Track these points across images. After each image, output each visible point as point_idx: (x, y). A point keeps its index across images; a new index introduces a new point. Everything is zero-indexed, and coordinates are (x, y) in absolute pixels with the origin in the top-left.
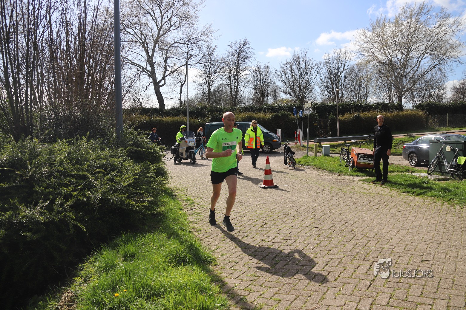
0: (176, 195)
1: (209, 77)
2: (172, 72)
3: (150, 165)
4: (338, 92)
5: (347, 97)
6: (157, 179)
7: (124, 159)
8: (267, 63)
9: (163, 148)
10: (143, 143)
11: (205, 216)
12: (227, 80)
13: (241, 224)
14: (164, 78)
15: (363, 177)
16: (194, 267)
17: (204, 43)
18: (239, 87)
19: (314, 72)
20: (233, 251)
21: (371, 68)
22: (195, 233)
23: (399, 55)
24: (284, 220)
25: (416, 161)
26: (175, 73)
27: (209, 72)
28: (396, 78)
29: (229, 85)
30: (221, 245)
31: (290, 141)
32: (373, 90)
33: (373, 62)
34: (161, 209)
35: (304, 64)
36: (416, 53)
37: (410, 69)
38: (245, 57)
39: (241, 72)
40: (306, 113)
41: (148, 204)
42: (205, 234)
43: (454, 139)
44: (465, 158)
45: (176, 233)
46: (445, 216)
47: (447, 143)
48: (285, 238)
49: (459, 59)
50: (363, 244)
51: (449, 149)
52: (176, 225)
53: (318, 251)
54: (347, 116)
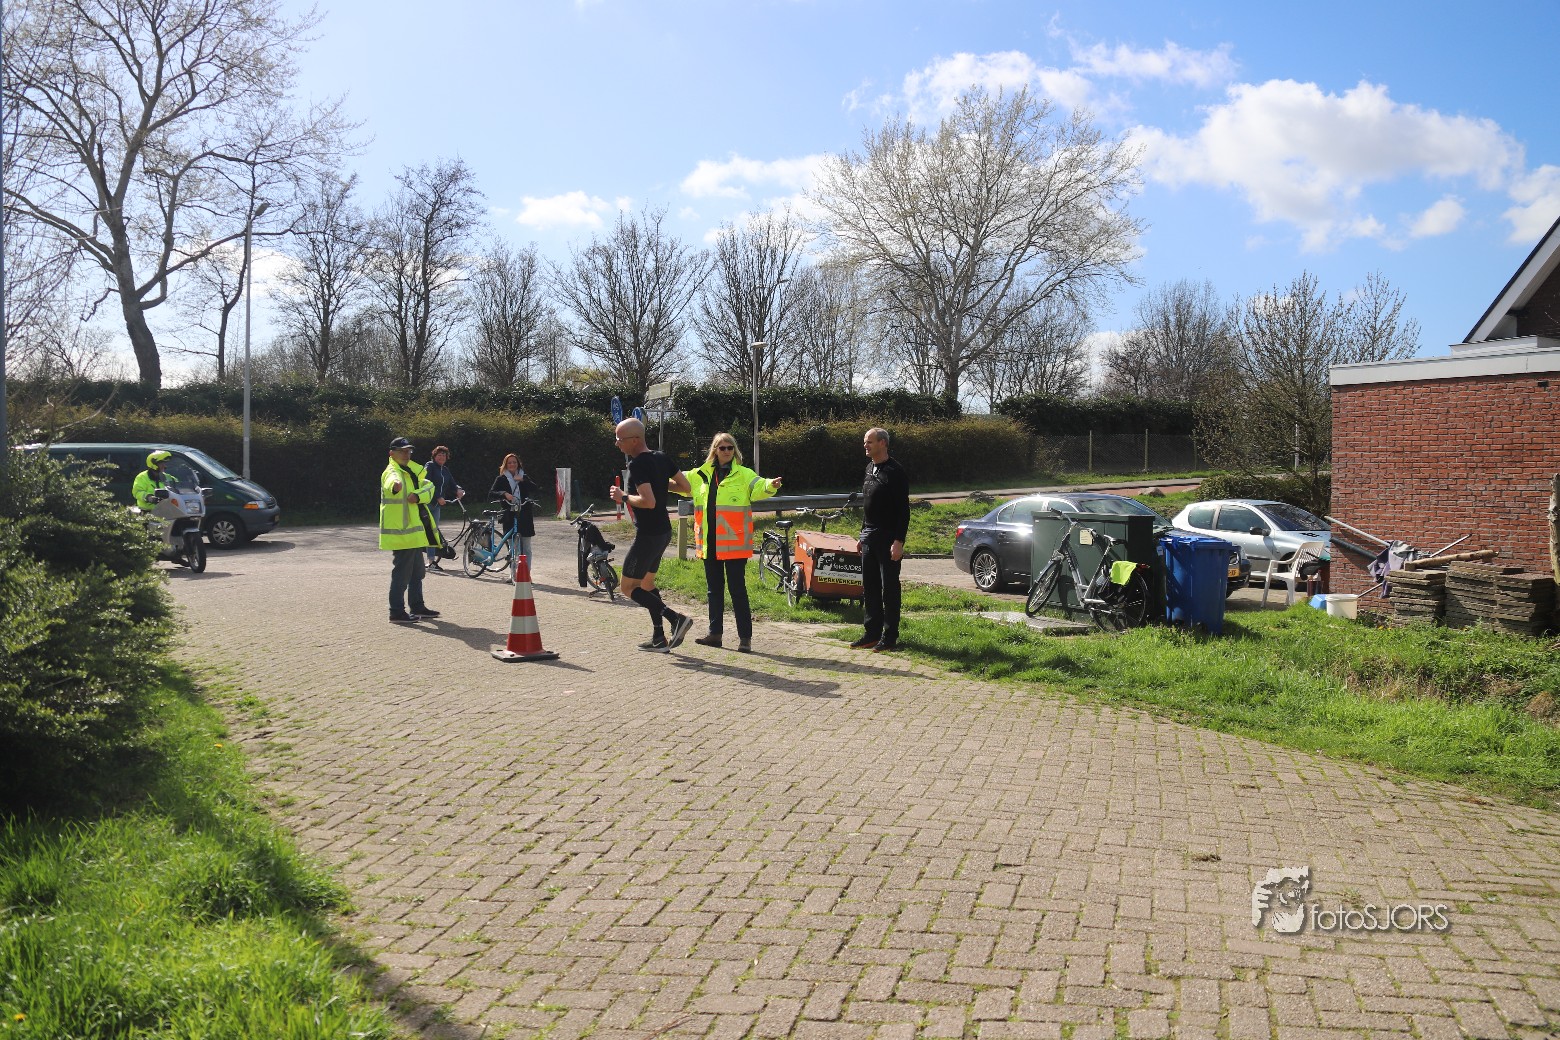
0: (202, 689)
1: (327, 281)
2: (194, 259)
3: (112, 580)
4: (759, 352)
5: (786, 370)
6: (138, 630)
7: (13, 558)
8: (528, 248)
10: (84, 504)
11: (308, 754)
12: (390, 295)
13: (431, 778)
14: (161, 276)
15: (832, 625)
16: (274, 921)
17: (312, 165)
18: (429, 323)
19: (684, 284)
20: (408, 866)
21: (864, 279)
22: (275, 813)
23: (952, 240)
24: (576, 760)
25: (994, 574)
26: (203, 263)
27: (328, 265)
28: (941, 315)
29: (394, 315)
30: (365, 847)
31: (598, 507)
32: (871, 352)
33: (870, 262)
34: (150, 735)
35: (651, 256)
36: (1001, 242)
37: (983, 289)
38: (454, 222)
39: (439, 270)
40: (654, 417)
41: (103, 716)
42: (310, 814)
43: (1103, 509)
44: (1133, 566)
45: (206, 812)
46: (1067, 736)
47: (1085, 522)
48: (577, 818)
49: (1123, 268)
50: (823, 826)
51: (1086, 537)
52: (206, 786)
53: (683, 853)
54: (786, 432)
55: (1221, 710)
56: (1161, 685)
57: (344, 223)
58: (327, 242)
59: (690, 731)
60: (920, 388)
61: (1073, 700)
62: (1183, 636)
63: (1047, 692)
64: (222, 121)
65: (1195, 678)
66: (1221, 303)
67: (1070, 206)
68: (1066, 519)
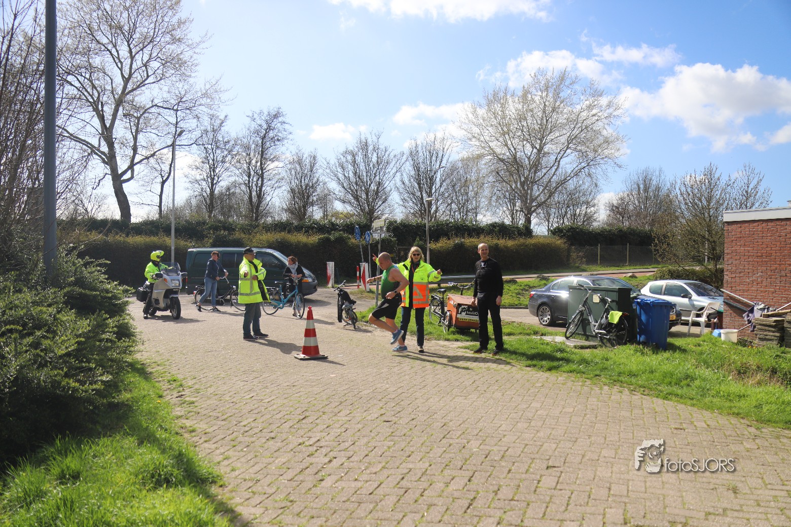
0: (151, 373)
1: (213, 168)
2: (147, 158)
3: (107, 319)
4: (430, 203)
5: (444, 213)
6: (119, 344)
7: (59, 308)
8: (313, 150)
9: (130, 290)
10: (93, 281)
11: (203, 406)
12: (244, 176)
13: (264, 419)
14: (131, 167)
15: (466, 343)
16: (186, 489)
17: (206, 110)
18: (264, 189)
19: (392, 170)
20: (252, 463)
21: (484, 166)
22: (186, 435)
23: (528, 148)
24: (336, 410)
25: (549, 317)
26: (152, 160)
27: (213, 160)
28: (523, 184)
29: (247, 185)
30: (231, 453)
31: (348, 282)
32: (486, 203)
33: (486, 158)
34: (125, 396)
35: (375, 155)
36: (554, 147)
37: (544, 171)
38: (276, 138)
39: (268, 163)
40: (376, 236)
41: (103, 387)
42: (204, 436)
43: (605, 285)
44: (620, 314)
45: (153, 435)
46: (585, 400)
47: (595, 290)
48: (336, 440)
49: (616, 161)
50: (460, 445)
51: (596, 299)
52: (153, 421)
53: (390, 458)
54: (443, 244)
55: (665, 389)
56: (634, 375)
57: (221, 139)
58: (213, 149)
59: (393, 396)
60: (512, 222)
61: (588, 382)
62: (646, 350)
63: (575, 378)
64: (161, 89)
65: (652, 372)
66: (667, 179)
67: (589, 129)
68: (586, 289)
